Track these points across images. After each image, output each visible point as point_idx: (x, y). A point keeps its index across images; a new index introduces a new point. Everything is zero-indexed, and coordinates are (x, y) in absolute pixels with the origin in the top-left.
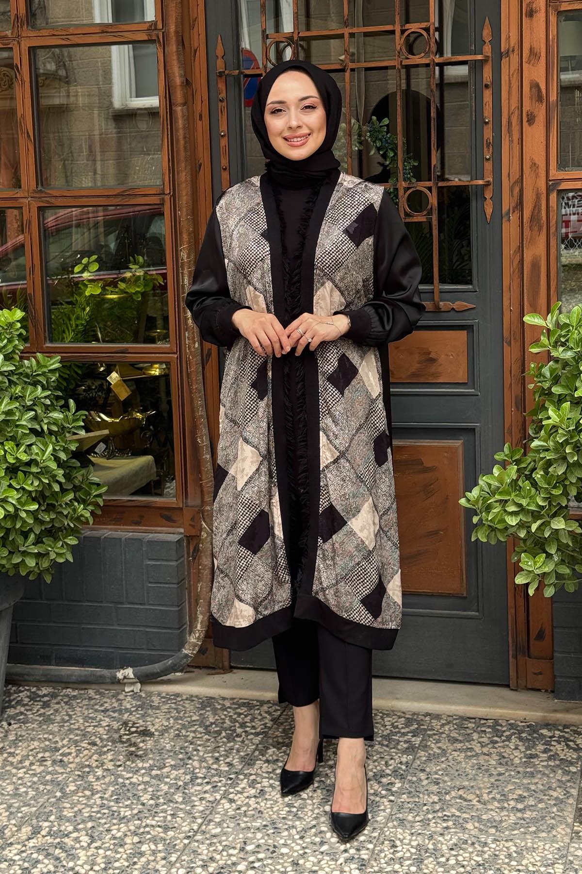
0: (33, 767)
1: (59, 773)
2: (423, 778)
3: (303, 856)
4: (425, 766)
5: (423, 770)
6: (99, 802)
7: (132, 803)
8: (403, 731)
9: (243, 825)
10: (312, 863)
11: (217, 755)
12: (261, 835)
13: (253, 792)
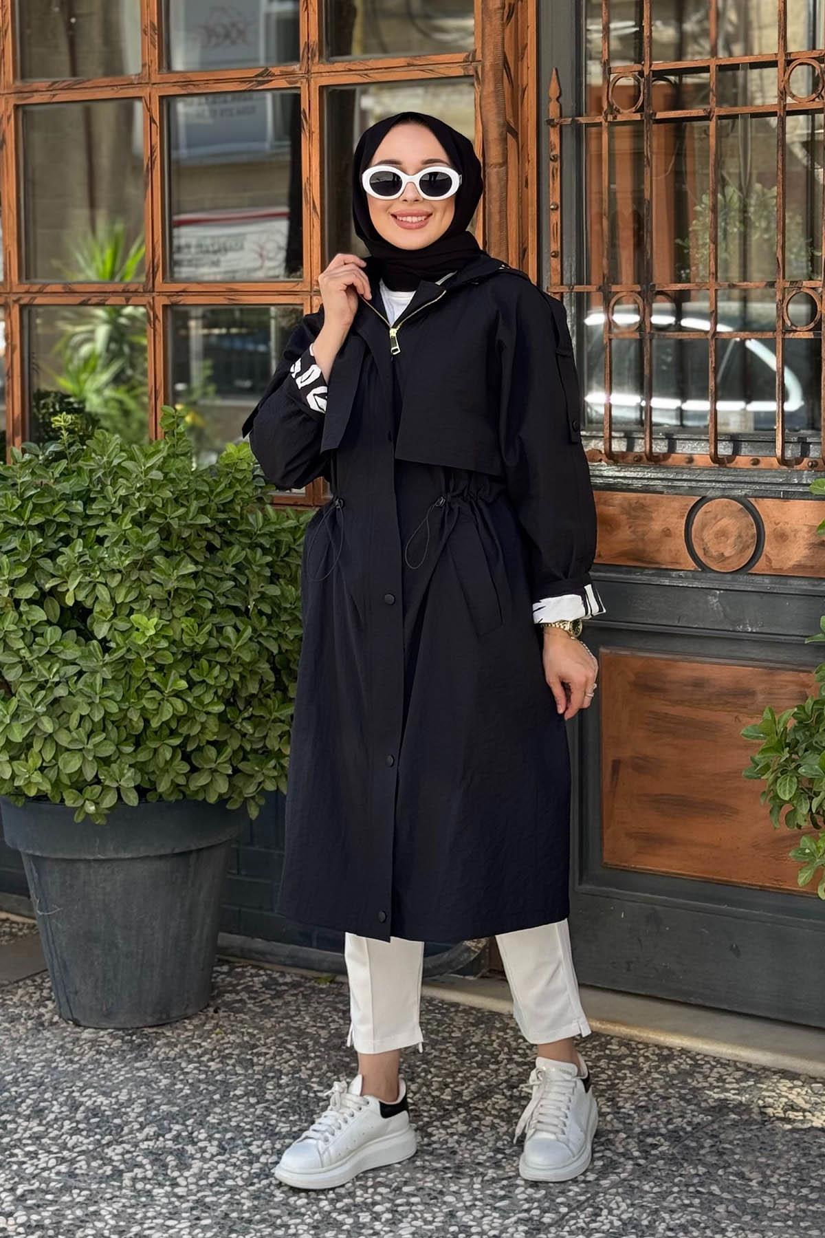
0: (211, 1064)
1: (236, 1074)
2: (706, 1145)
3: (468, 1209)
4: (721, 1131)
5: (713, 1136)
6: (258, 1112)
7: (300, 1120)
8: (727, 1086)
9: (418, 1163)
10: (471, 1217)
11: (449, 1080)
12: (433, 1177)
13: (462, 1128)
